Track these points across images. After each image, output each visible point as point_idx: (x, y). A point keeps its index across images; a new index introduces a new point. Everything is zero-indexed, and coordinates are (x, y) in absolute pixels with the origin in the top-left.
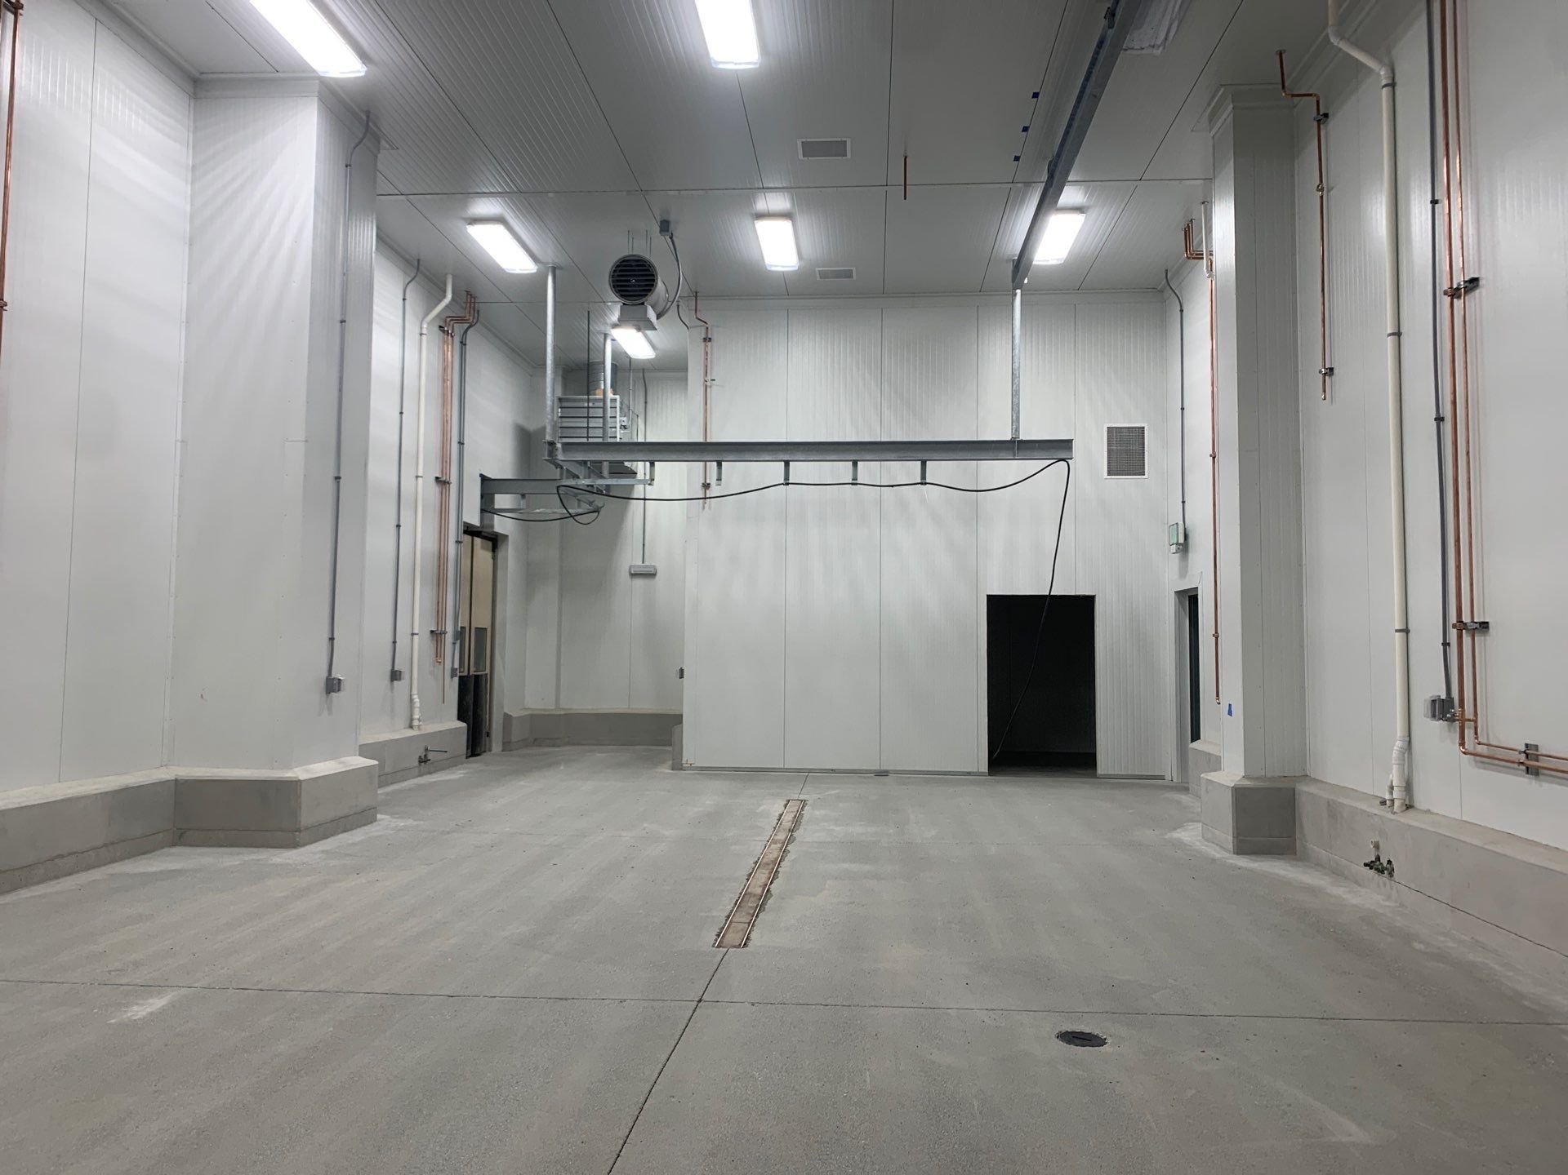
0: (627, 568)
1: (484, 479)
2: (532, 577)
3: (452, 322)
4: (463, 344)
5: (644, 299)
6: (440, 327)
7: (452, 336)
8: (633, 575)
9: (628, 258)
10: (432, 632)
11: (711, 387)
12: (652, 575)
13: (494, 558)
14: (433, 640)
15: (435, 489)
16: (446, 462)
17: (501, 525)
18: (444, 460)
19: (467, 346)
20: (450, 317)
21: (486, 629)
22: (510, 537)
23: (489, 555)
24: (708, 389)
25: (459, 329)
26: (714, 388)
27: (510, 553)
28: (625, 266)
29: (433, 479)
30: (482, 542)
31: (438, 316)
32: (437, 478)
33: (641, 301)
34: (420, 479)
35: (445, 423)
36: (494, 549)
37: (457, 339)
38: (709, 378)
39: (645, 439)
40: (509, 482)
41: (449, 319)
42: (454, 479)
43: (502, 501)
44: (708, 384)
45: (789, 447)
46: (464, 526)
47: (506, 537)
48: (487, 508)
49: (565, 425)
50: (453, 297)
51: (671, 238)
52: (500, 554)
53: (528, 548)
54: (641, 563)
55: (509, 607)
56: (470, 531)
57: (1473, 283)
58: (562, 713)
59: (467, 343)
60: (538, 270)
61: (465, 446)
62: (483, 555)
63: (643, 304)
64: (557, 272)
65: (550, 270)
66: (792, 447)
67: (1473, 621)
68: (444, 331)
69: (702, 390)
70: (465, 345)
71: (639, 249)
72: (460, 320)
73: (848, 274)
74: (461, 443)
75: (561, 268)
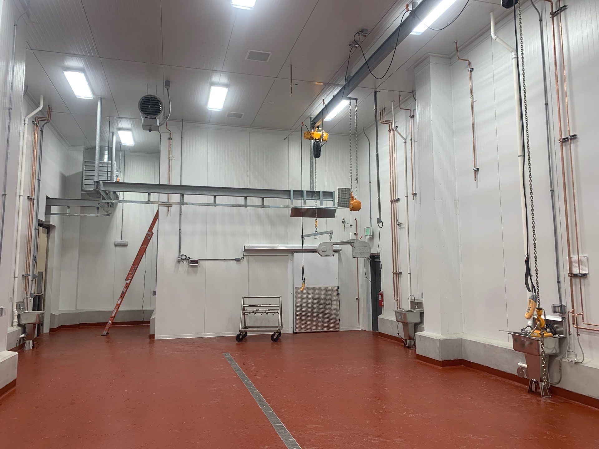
0: (114, 241)
1: (48, 198)
2: (65, 246)
3: (38, 120)
4: (42, 131)
5: (156, 116)
6: (33, 121)
7: (38, 127)
8: (116, 245)
9: (148, 96)
10: (23, 275)
11: (171, 160)
12: (125, 245)
13: (48, 237)
14: (23, 279)
15: (27, 202)
16: (33, 189)
17: (54, 220)
18: (32, 189)
19: (43, 133)
20: (38, 117)
21: (43, 272)
22: (56, 227)
23: (45, 235)
24: (171, 161)
25: (42, 123)
26: (173, 161)
27: (56, 235)
28: (147, 100)
29: (27, 197)
30: (43, 229)
31: (32, 117)
32: (28, 197)
33: (154, 117)
34: (21, 197)
35: (33, 170)
36: (48, 232)
37: (40, 129)
38: (170, 156)
39: (124, 181)
40: (58, 200)
41: (37, 118)
42: (36, 198)
43: (54, 209)
44: (170, 158)
45: (216, 189)
46: (39, 222)
47: (54, 226)
48: (48, 212)
49: (87, 174)
50: (43, 107)
51: (168, 90)
52: (51, 235)
53: (63, 232)
54: (120, 240)
55: (54, 261)
56: (40, 224)
57: (574, 137)
58: (79, 312)
59: (44, 131)
60: (93, 98)
61: (41, 181)
62: (43, 236)
63: (155, 118)
64: (103, 100)
65: (99, 99)
66: (217, 189)
67: (580, 273)
68: (34, 124)
69: (167, 161)
70: (43, 132)
71: (152, 92)
72: (42, 119)
73: (240, 116)
74: (39, 180)
75: (104, 99)
